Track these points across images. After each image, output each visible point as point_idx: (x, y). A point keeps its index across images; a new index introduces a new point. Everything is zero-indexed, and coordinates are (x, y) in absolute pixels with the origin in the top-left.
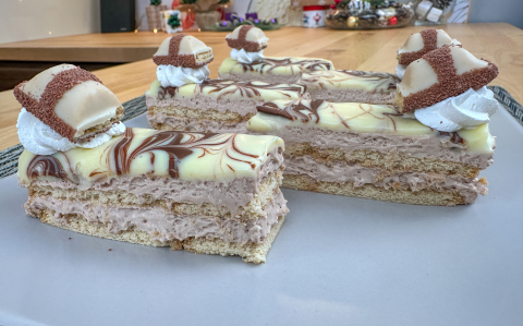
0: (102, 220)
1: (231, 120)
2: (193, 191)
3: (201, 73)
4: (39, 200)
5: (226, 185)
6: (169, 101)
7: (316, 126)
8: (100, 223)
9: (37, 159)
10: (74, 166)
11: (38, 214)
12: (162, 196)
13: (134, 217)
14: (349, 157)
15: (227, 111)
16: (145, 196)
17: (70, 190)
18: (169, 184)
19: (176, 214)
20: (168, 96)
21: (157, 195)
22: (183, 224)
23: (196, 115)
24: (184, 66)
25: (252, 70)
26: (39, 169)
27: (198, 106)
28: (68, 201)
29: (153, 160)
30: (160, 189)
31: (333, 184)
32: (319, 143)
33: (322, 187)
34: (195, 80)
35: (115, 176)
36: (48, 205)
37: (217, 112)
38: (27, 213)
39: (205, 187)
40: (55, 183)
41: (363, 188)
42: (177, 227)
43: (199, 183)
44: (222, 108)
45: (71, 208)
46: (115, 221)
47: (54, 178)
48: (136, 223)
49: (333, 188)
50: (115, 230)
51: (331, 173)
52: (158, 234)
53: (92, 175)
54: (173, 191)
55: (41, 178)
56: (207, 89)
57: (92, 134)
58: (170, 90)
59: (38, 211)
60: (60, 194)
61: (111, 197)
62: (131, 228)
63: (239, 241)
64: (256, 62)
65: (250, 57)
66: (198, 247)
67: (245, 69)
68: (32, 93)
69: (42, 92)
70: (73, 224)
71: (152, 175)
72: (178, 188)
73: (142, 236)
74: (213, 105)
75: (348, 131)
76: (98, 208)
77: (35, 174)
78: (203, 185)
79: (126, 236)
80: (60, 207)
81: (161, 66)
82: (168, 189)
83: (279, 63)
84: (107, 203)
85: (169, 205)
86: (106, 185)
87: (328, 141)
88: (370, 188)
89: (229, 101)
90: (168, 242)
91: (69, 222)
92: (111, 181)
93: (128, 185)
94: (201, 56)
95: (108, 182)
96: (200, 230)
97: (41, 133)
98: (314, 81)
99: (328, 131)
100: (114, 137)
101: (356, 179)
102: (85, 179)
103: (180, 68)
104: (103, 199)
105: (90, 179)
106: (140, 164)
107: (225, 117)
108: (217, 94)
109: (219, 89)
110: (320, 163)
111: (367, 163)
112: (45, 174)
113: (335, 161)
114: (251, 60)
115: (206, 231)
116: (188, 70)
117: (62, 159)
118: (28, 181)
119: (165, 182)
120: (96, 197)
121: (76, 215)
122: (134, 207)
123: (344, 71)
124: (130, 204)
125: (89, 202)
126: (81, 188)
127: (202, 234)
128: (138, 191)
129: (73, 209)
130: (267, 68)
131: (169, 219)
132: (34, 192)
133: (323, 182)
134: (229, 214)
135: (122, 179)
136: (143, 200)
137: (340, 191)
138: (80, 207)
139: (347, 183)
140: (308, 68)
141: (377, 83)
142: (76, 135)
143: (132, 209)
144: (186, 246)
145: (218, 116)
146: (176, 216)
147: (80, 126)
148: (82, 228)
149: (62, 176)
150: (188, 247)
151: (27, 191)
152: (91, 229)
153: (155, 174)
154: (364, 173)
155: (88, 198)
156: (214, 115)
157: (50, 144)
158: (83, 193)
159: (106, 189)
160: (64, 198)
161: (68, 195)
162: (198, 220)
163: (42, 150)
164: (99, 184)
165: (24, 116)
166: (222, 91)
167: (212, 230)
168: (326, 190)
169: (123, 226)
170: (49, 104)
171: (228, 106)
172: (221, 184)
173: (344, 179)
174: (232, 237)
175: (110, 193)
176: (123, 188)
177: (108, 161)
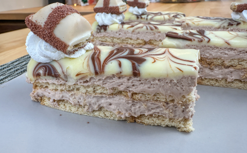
0: (82, 104)
1: (139, 44)
2: (149, 85)
3: (120, 17)
4: (40, 91)
5: (175, 81)
6: (103, 33)
7: (207, 45)
8: (80, 105)
9: (39, 65)
10: (65, 70)
11: (39, 100)
12: (125, 89)
13: (103, 102)
14: (227, 63)
15: (138, 39)
16: (113, 89)
17: (61, 85)
18: (131, 81)
19: (134, 100)
20: (102, 30)
21: (121, 88)
22: (137, 107)
23: (119, 41)
24: (112, 13)
25: (142, 18)
26: (41, 71)
27: (120, 36)
28: (59, 92)
29: (120, 65)
30: (124, 84)
31: (212, 80)
32: (208, 55)
33: (205, 82)
34: (118, 21)
35: (94, 76)
36: (46, 94)
37: (131, 39)
38: (32, 99)
39: (159, 83)
40: (51, 80)
41: (232, 82)
42: (133, 108)
43: (154, 80)
44: (134, 37)
45: (61, 96)
46: (90, 105)
47: (51, 77)
48: (105, 105)
49: (213, 82)
50: (90, 110)
51: (212, 73)
52: (120, 113)
53: (77, 75)
54: (133, 85)
55: (42, 77)
56: (126, 26)
57: (76, 48)
58: (104, 27)
59: (39, 98)
60: (54, 87)
61: (89, 90)
62: (100, 109)
63: (177, 118)
64: (143, 14)
65: (141, 11)
66: (146, 121)
67: (138, 18)
68: (38, 21)
69: (45, 20)
70: (62, 106)
71: (119, 75)
72: (137, 83)
73: (108, 114)
74: (129, 35)
75: (229, 47)
76: (79, 96)
77: (39, 75)
78: (157, 82)
79: (96, 114)
80: (54, 95)
81: (98, 14)
82: (130, 84)
83: (156, 14)
84: (86, 93)
85: (129, 94)
86: (87, 82)
87: (214, 53)
88: (237, 82)
89: (139, 33)
90: (126, 117)
91: (59, 105)
92: (90, 79)
93: (101, 81)
94: (121, 8)
95: (88, 79)
96: (149, 110)
97: (43, 48)
98: (183, 22)
99: (216, 47)
100: (87, 51)
101: (229, 76)
102: (71, 78)
103: (110, 14)
104: (83, 90)
105: (75, 78)
106: (112, 67)
107: (136, 42)
108: (132, 29)
109: (133, 26)
110: (206, 67)
111: (239, 67)
112: (45, 75)
113: (216, 66)
114: (141, 13)
115: (153, 111)
116: (114, 15)
117: (56, 65)
118: (33, 79)
119: (128, 80)
120: (78, 89)
121: (64, 100)
122: (104, 95)
123: (198, 17)
124: (101, 93)
125: (73, 93)
126: (69, 84)
127: (150, 113)
128: (108, 85)
129: (62, 97)
130: (150, 17)
131: (128, 103)
132: (36, 86)
133: (206, 79)
134: (173, 101)
135: (98, 78)
136: (112, 91)
137: (217, 84)
138: (67, 95)
139: (222, 79)
140: (174, 16)
141: (221, 23)
142: (69, 49)
143: (102, 97)
144: (137, 120)
145: (132, 42)
146: (133, 101)
147: (71, 42)
148: (68, 109)
149: (56, 76)
150: (139, 121)
151: (32, 86)
152: (74, 109)
153: (123, 74)
154: (235, 73)
155: (73, 90)
156: (130, 41)
157: (49, 56)
158: (70, 87)
159: (86, 84)
160: (56, 90)
161: (59, 88)
162: (149, 104)
163: (43, 60)
164: (82, 81)
165: (31, 37)
166: (135, 27)
167: (158, 110)
168: (208, 83)
169: (95, 107)
170: (50, 28)
171: (138, 36)
172: (171, 81)
173: (221, 77)
174: (173, 115)
175: (88, 86)
176: (98, 83)
177: (88, 65)
